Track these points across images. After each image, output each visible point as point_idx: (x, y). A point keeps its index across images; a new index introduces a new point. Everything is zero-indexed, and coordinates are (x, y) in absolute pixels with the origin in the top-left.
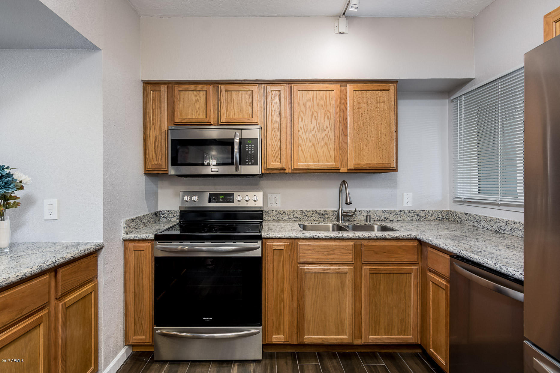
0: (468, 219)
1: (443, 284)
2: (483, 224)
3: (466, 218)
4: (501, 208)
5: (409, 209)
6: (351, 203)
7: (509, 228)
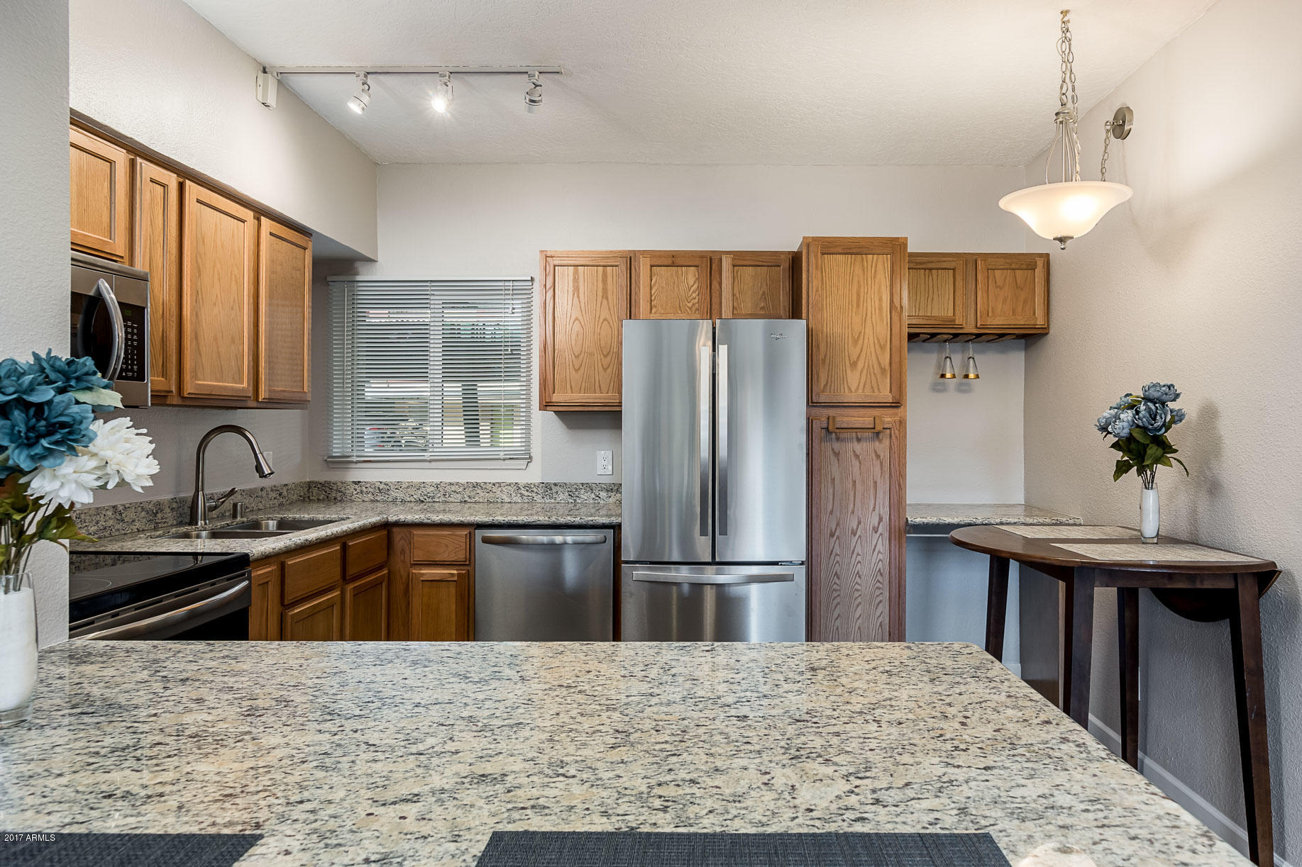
0: (362, 492)
1: (452, 574)
3: (356, 490)
4: (434, 465)
7: (442, 493)
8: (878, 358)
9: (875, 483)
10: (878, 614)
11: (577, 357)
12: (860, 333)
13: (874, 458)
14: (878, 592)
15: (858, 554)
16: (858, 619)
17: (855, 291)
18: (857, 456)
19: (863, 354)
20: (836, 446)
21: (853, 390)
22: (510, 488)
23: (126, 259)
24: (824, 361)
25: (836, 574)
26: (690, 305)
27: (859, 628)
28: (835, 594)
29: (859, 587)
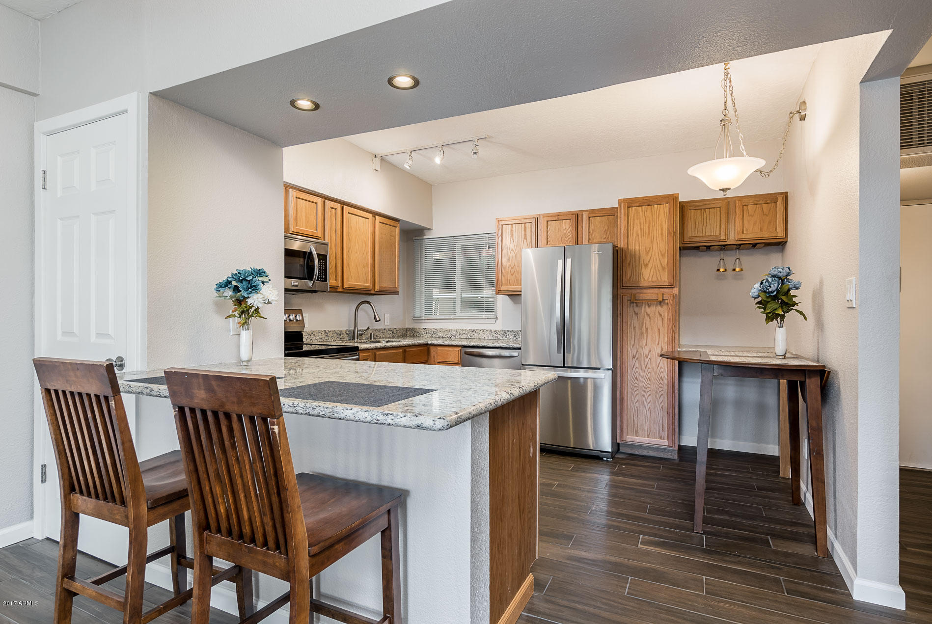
2: (439, 334)
3: (424, 332)
4: (455, 321)
5: (389, 327)
6: (380, 320)
8: (660, 261)
9: (659, 329)
10: (660, 402)
11: (512, 268)
12: (650, 248)
13: (658, 316)
14: (660, 389)
15: (649, 368)
16: (649, 403)
17: (647, 225)
18: (648, 315)
19: (652, 259)
20: (636, 309)
21: (646, 279)
22: (487, 332)
23: (322, 238)
24: (629, 264)
25: (636, 378)
26: (567, 239)
27: (649, 408)
28: (636, 389)
29: (649, 386)
